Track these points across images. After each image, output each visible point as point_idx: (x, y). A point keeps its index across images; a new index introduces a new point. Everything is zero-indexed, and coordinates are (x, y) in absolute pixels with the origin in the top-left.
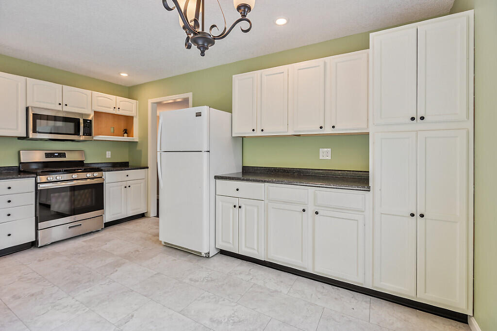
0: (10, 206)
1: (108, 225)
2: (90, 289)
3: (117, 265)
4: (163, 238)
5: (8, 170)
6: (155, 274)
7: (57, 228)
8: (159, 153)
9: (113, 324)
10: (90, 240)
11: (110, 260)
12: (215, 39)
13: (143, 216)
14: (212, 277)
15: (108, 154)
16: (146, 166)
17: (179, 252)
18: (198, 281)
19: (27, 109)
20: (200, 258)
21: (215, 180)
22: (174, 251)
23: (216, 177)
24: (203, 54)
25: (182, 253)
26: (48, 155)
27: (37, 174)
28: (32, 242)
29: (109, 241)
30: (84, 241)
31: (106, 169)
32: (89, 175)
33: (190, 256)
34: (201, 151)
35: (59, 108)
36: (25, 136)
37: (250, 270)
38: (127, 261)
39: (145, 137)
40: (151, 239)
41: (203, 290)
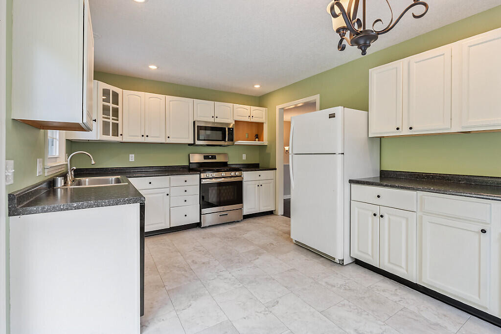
0: (186, 194)
1: (246, 217)
2: (241, 268)
3: (257, 254)
4: (294, 237)
5: (182, 168)
6: (292, 269)
7: (211, 215)
8: (290, 156)
9: (263, 304)
10: (234, 228)
11: (251, 248)
12: (378, 34)
13: (271, 213)
14: (350, 286)
15: (244, 157)
16: (274, 167)
17: (310, 253)
18: (335, 287)
19: (194, 122)
20: (332, 263)
21: (349, 184)
22: (305, 251)
23: (351, 181)
24: (364, 53)
25: (314, 255)
26: (206, 157)
27: (201, 172)
28: (198, 223)
29: (248, 231)
30: (229, 228)
31: (244, 170)
32: (233, 174)
33: (322, 259)
34: (335, 154)
35: (212, 120)
36: (193, 143)
37: (396, 290)
38: (265, 251)
39: (273, 141)
40: (282, 236)
41: (342, 297)
